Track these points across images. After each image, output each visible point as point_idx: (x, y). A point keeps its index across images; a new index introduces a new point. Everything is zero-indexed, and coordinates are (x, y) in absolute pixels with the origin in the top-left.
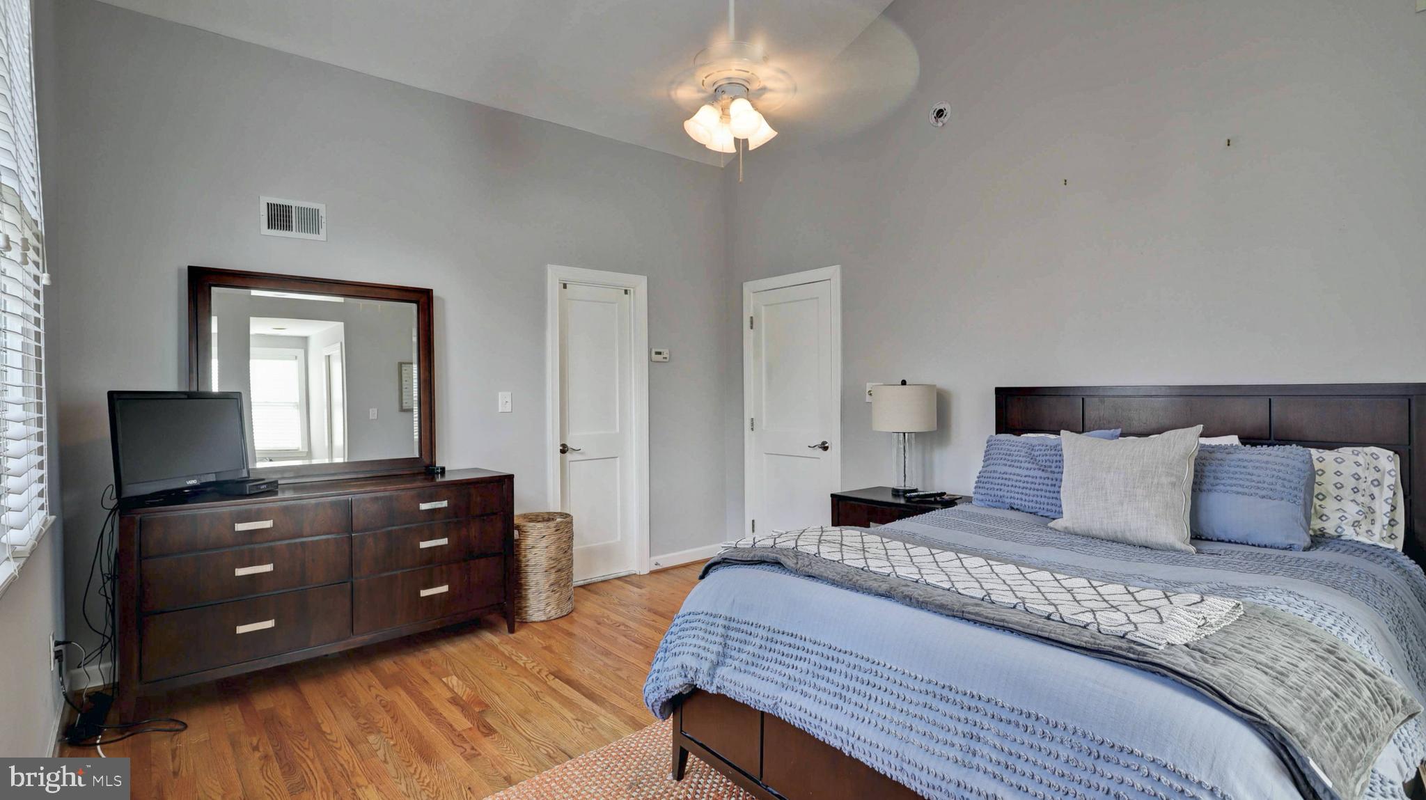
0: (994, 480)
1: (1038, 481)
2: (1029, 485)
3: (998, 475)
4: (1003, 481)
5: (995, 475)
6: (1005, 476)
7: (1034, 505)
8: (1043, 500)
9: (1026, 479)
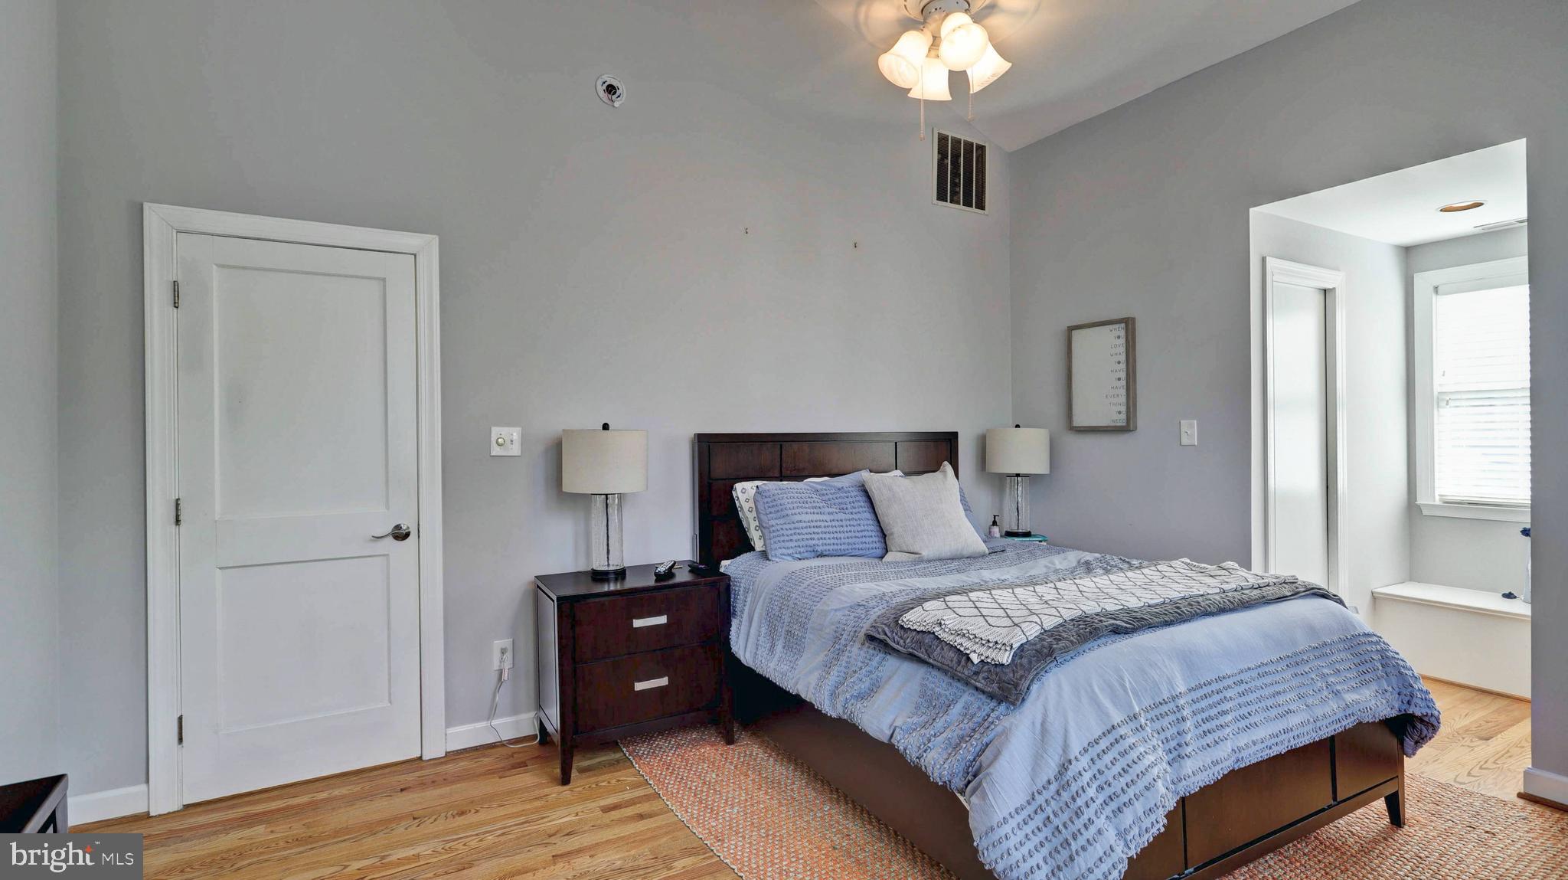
0: (802, 531)
1: (844, 523)
2: (838, 529)
3: (804, 525)
4: (813, 530)
5: (801, 525)
6: (812, 524)
7: (847, 547)
8: (854, 540)
9: (834, 524)
